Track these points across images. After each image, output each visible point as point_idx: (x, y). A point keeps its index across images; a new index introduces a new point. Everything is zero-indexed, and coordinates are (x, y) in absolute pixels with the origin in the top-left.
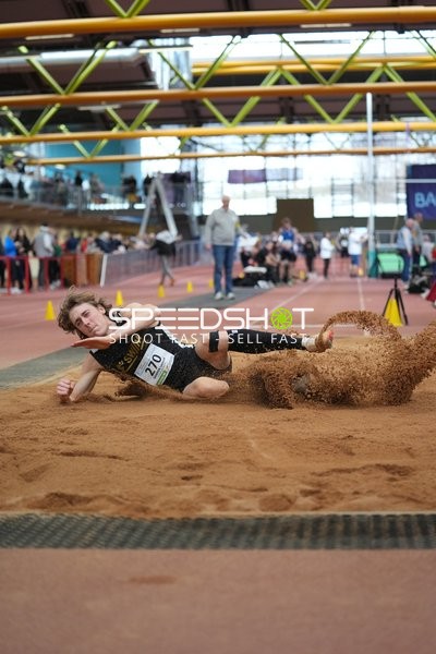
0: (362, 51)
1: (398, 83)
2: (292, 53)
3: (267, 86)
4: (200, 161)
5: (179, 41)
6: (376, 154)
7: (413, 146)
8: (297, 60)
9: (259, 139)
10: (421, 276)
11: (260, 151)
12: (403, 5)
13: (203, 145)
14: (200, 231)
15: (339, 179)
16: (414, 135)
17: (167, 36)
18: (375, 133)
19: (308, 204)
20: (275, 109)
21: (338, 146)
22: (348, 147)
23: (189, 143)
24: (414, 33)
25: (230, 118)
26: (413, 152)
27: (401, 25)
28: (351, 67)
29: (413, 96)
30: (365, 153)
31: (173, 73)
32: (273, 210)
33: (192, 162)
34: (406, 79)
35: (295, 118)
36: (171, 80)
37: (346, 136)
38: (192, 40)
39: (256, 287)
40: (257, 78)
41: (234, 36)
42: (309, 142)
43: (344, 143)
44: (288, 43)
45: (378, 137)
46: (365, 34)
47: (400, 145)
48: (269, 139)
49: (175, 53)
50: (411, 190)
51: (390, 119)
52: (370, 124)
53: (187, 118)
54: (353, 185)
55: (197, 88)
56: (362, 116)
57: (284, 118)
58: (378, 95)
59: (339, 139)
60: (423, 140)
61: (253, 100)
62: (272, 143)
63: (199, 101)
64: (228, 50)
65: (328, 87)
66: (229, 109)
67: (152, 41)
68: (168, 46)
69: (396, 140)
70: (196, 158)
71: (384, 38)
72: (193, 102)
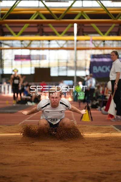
0: (74, 6)
1: (88, 20)
2: (43, 6)
3: (32, 20)
4: (3, 51)
6: (78, 49)
7: (93, 46)
8: (46, 9)
9: (28, 42)
10: (96, 101)
11: (28, 47)
13: (4, 44)
16: (93, 42)
19: (48, 70)
20: (36, 30)
21: (61, 46)
22: (65, 46)
25: (17, 33)
26: (93, 49)
28: (68, 12)
29: (94, 25)
30: (73, 49)
32: (33, 72)
34: (91, 18)
35: (43, 33)
37: (64, 42)
39: (26, 104)
40: (28, 16)
42: (49, 44)
43: (64, 44)
44: (42, 1)
45: (78, 42)
47: (87, 46)
48: (33, 42)
50: (92, 64)
51: (83, 35)
52: (75, 38)
54: (67, 62)
55: (3, 20)
56: (72, 33)
57: (39, 33)
58: (80, 25)
59: (62, 43)
60: (97, 44)
61: (26, 25)
62: (34, 44)
63: (3, 25)
64: (17, 3)
65: (58, 21)
66: (16, 29)
69: (85, 44)
70: (1, 49)
71: (82, 0)
72: (1, 25)
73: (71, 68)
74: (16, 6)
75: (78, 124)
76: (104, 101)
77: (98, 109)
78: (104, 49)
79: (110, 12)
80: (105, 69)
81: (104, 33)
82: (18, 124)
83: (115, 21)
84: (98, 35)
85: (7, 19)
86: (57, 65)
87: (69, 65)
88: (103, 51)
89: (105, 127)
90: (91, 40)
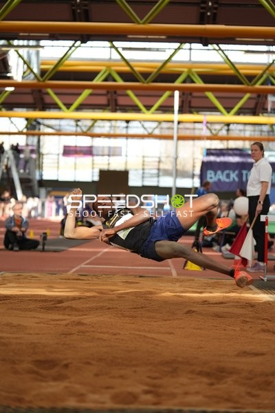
0: (174, 59)
1: (199, 84)
2: (119, 57)
4: (42, 137)
5: (32, 43)
6: (180, 138)
7: (208, 133)
8: (123, 63)
9: (89, 123)
11: (89, 132)
12: (208, 23)
13: (44, 125)
14: (39, 192)
15: (148, 157)
16: (209, 125)
17: (23, 38)
19: (124, 175)
20: (103, 100)
21: (150, 131)
22: (157, 132)
23: (34, 123)
24: (215, 46)
25: (68, 106)
26: (209, 138)
27: (205, 40)
28: (164, 70)
29: (210, 95)
30: (171, 138)
31: (26, 66)
32: (96, 178)
33: (35, 139)
34: (205, 82)
35: (118, 108)
36: (24, 73)
37: (155, 125)
38: (42, 43)
40: (91, 75)
41: (76, 41)
42: (127, 127)
43: (155, 129)
44: (116, 49)
45: (181, 126)
46: (176, 45)
47: (197, 133)
48: (96, 124)
49: (28, 52)
50: (206, 166)
51: (191, 112)
52: (176, 117)
53: (35, 104)
54: (159, 162)
55: (44, 81)
56: (170, 109)
57: (110, 108)
58: (184, 92)
59: (151, 126)
60: (215, 130)
61: (87, 92)
62: (99, 127)
63: (44, 91)
64: (70, 52)
65: (145, 85)
66: (68, 99)
67: (11, 42)
68: (23, 46)
69: (194, 129)
70: (39, 135)
71: (190, 49)
72: (40, 91)
73: (167, 173)
74: (69, 57)
75: (178, 274)
76: (226, 235)
78: (228, 139)
79: (241, 71)
80: (228, 176)
81: (228, 110)
82: (68, 271)
83: (250, 87)
84: (218, 113)
85: (51, 79)
86: (141, 167)
87: (162, 166)
88: (225, 142)
90: (205, 122)
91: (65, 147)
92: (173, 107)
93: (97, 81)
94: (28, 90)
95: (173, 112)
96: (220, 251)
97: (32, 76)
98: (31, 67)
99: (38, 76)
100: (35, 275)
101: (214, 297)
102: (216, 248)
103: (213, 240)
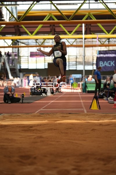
0: (82, 8)
1: (94, 20)
2: (55, 8)
4: (20, 48)
5: (13, 3)
6: (86, 46)
7: (99, 43)
8: (57, 11)
9: (42, 41)
11: (42, 45)
13: (21, 42)
14: (19, 74)
16: (99, 39)
17: (9, 1)
18: (85, 39)
20: (48, 29)
21: (71, 43)
22: (75, 44)
23: (16, 42)
24: (101, 1)
25: (32, 33)
26: (100, 46)
28: (77, 14)
29: (99, 25)
30: (81, 46)
31: (10, 14)
32: (47, 67)
33: (17, 49)
34: (97, 19)
35: (55, 33)
36: (10, 18)
37: (73, 40)
38: (18, 3)
40: (42, 18)
41: (34, 2)
43: (73, 42)
44: (54, 4)
46: (82, 1)
47: (94, 43)
48: (45, 41)
49: (11, 7)
50: (98, 59)
51: (91, 34)
52: (84, 36)
53: (16, 32)
54: (76, 58)
55: (20, 21)
56: (81, 32)
57: (52, 33)
58: (87, 24)
60: (103, 42)
61: (40, 26)
62: (47, 42)
63: (20, 26)
64: (32, 6)
65: (68, 21)
66: (32, 30)
67: (3, 3)
68: (9, 5)
69: (93, 41)
70: (18, 47)
71: (89, 3)
72: (18, 26)
73: (80, 63)
74: (31, 9)
75: (87, 112)
77: (104, 99)
78: (109, 46)
79: (114, 13)
80: (110, 64)
81: (109, 32)
82: (35, 112)
85: (22, 21)
86: (68, 61)
87: (78, 60)
88: (108, 47)
89: (112, 115)
90: (97, 38)
91: (31, 52)
92: (82, 31)
93: (45, 20)
94: (12, 26)
95: (82, 34)
96: (107, 100)
97: (14, 19)
98: (13, 15)
99: (17, 19)
100: (19, 115)
101: (105, 122)
102: (105, 98)
103: (103, 94)
